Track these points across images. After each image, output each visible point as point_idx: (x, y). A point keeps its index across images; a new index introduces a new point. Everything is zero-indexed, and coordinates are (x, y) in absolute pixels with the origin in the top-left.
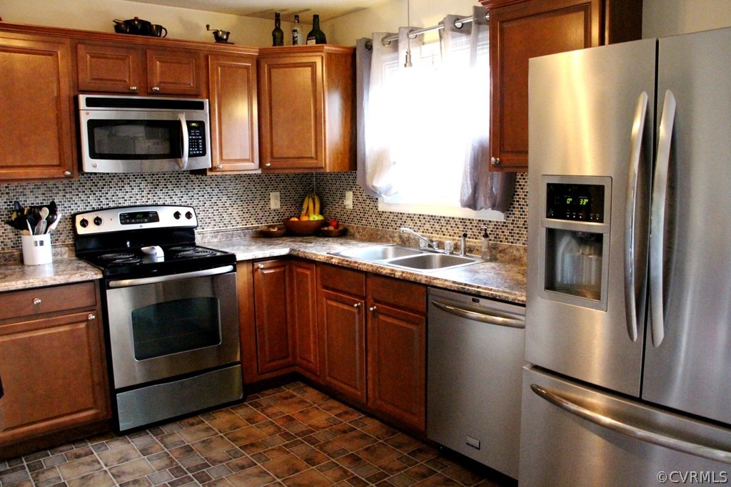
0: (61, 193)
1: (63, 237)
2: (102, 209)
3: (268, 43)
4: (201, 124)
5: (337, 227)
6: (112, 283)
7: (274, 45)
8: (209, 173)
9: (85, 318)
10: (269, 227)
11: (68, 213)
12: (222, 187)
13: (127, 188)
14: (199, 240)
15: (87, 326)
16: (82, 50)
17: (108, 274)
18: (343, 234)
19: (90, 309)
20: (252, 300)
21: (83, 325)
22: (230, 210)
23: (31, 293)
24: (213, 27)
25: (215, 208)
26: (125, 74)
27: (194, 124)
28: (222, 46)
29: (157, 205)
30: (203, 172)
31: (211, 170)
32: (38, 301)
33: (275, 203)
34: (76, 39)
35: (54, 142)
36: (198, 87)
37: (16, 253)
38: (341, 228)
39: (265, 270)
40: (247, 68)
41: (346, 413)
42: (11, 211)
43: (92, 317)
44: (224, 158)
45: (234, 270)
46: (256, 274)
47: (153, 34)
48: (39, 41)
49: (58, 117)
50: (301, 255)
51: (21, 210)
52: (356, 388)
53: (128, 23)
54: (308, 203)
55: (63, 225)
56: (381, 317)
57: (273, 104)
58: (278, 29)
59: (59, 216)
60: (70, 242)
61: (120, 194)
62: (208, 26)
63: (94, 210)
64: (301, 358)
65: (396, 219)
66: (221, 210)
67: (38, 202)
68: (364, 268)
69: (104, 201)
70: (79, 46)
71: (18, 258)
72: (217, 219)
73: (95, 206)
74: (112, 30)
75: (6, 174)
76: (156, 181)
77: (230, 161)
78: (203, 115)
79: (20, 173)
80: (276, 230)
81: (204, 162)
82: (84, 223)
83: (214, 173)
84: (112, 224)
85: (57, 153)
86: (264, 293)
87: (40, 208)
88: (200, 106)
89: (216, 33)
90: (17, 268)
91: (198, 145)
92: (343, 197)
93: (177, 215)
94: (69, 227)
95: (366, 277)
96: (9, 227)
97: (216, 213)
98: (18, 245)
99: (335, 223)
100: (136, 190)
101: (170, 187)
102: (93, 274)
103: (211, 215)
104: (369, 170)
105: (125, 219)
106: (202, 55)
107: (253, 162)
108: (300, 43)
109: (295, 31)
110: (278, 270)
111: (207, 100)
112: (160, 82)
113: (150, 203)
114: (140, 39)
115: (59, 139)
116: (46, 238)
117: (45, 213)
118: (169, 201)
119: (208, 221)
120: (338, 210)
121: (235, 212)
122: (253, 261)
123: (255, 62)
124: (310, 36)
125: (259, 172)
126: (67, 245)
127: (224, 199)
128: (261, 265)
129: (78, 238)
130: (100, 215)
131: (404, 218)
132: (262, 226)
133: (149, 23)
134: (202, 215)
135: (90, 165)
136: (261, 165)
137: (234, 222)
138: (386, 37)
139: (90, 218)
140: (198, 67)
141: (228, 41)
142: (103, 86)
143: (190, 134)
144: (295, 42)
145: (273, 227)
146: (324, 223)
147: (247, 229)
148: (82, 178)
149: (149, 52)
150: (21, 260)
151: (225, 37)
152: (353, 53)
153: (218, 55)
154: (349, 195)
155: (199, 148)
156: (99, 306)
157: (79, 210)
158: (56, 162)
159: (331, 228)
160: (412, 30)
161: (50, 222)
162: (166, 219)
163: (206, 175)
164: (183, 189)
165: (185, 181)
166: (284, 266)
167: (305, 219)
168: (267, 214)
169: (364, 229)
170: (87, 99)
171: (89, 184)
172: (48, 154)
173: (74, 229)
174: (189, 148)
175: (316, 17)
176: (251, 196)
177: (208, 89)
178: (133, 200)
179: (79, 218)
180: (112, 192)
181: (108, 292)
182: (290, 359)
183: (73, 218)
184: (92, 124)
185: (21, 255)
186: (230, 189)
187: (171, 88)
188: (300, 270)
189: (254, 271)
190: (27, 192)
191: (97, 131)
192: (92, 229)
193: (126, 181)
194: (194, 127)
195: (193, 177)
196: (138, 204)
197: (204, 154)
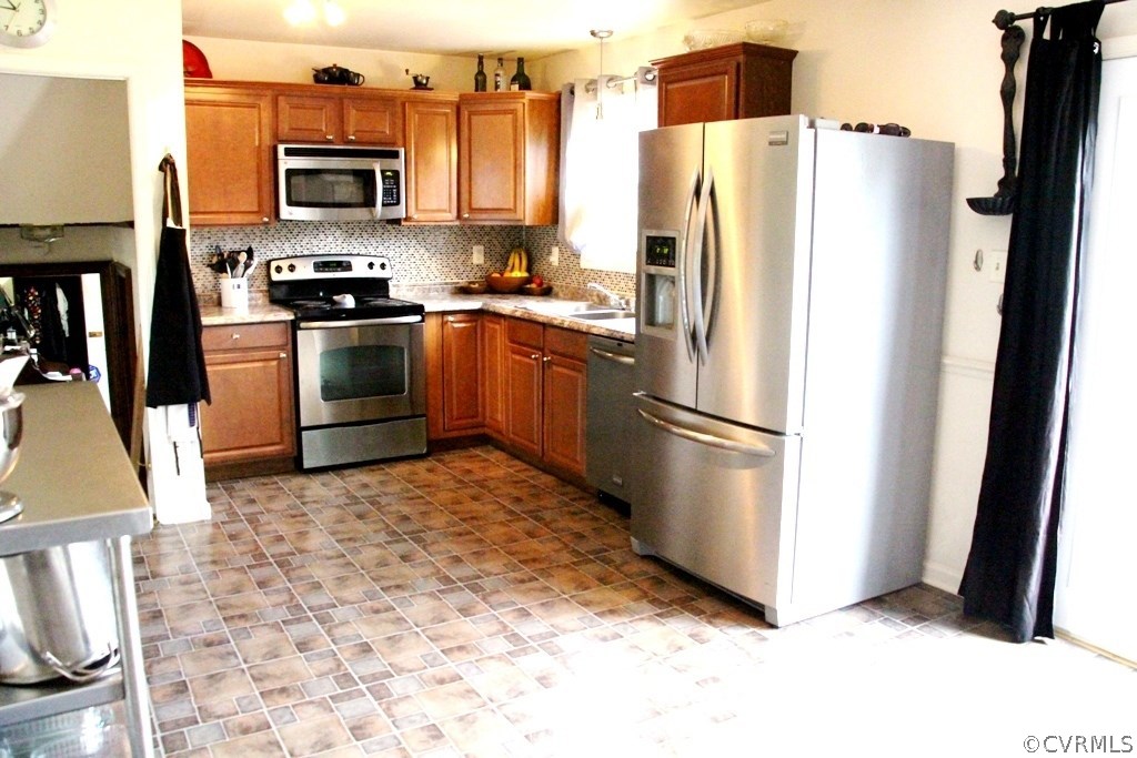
0: (258, 240)
1: (258, 283)
2: (296, 257)
3: (470, 88)
4: (396, 174)
5: (540, 285)
6: (303, 325)
7: (477, 90)
8: (403, 223)
9: (276, 356)
10: (470, 283)
11: (264, 259)
12: (420, 239)
13: (322, 236)
14: (393, 293)
15: (279, 364)
16: (282, 102)
17: (299, 315)
18: (547, 292)
19: (281, 348)
20: (440, 352)
21: (274, 363)
22: (429, 262)
23: (231, 328)
24: (413, 72)
25: (413, 260)
26: (321, 123)
27: (389, 173)
28: (420, 93)
29: (351, 255)
30: (397, 222)
31: (406, 219)
32: (235, 336)
33: (478, 257)
34: (276, 92)
35: (253, 189)
36: (394, 135)
37: (215, 296)
38: (545, 286)
39: (457, 324)
40: (446, 114)
41: (526, 470)
42: (212, 255)
43: (283, 355)
44: (420, 207)
45: (423, 321)
46: (445, 327)
47: (351, 83)
48: (242, 94)
49: (258, 166)
50: (491, 309)
51: (221, 255)
52: (533, 442)
53: (326, 71)
54: (514, 259)
55: (258, 271)
56: (555, 368)
57: (473, 152)
58: (481, 72)
59: (255, 262)
60: (265, 288)
61: (315, 242)
62: (407, 71)
63: (288, 257)
64: (491, 418)
65: (596, 276)
66: (418, 262)
67: (236, 247)
68: (541, 319)
69: (299, 249)
70: (280, 98)
71: (216, 302)
72: (415, 273)
73: (290, 253)
74: (310, 80)
75: (210, 219)
76: (350, 229)
77: (425, 211)
78: (399, 164)
79: (224, 219)
80: (477, 285)
81: (400, 212)
82: (279, 269)
83: (408, 224)
84: (306, 272)
85: (256, 200)
86: (454, 347)
87: (239, 253)
88: (395, 155)
89: (415, 78)
90: (217, 309)
91: (392, 194)
92: (550, 253)
93: (371, 265)
94: (264, 273)
95: (544, 329)
96: (209, 270)
97: (413, 265)
98: (217, 288)
99: (538, 281)
100: (331, 239)
101: (365, 236)
102: (287, 316)
103: (407, 268)
104: (568, 224)
105: (320, 267)
106: (399, 102)
107: (450, 212)
108: (503, 88)
109: (497, 75)
110: (468, 325)
111: (403, 149)
112: (357, 131)
113: (344, 252)
114: (336, 89)
115: (259, 187)
116: (243, 282)
117: (243, 257)
118: (363, 252)
119: (404, 273)
120: (545, 267)
121: (434, 265)
122: (444, 313)
123: (455, 109)
124: (514, 80)
125: (457, 223)
126: (261, 291)
127: (422, 251)
128: (451, 318)
129: (272, 284)
130: (294, 262)
131: (603, 276)
132: (463, 282)
133: (347, 71)
134: (398, 266)
135: (287, 212)
136: (459, 217)
137: (431, 275)
138: (589, 84)
139: (285, 264)
140: (393, 115)
141: (429, 86)
142: (300, 136)
143: (384, 183)
144: (497, 87)
145: (474, 283)
146: (529, 280)
147: (446, 284)
148: (278, 225)
149: (346, 102)
150: (219, 303)
151: (424, 81)
152: (558, 99)
153: (415, 102)
154: (555, 250)
155: (393, 197)
156: (290, 346)
157: (274, 257)
158: (256, 209)
159: (533, 286)
160: (611, 79)
161: (247, 266)
162: (359, 270)
163: (400, 225)
164: (379, 239)
165: (381, 231)
166: (476, 321)
167: (507, 275)
168: (469, 269)
169: (567, 288)
170: (286, 149)
171: (285, 230)
172: (249, 202)
173: (269, 275)
174: (384, 196)
175: (521, 61)
176: (451, 249)
177: (404, 137)
178: (327, 249)
179: (274, 265)
180: (306, 240)
181: (299, 332)
182: (480, 419)
183: (268, 264)
184: (290, 173)
185: (220, 298)
186: (428, 241)
187: (367, 137)
188: (491, 325)
189: (444, 324)
190: (227, 237)
191: (294, 180)
192: (286, 276)
193: (321, 229)
194: (389, 177)
195: (389, 227)
196: (332, 252)
197: (398, 203)
